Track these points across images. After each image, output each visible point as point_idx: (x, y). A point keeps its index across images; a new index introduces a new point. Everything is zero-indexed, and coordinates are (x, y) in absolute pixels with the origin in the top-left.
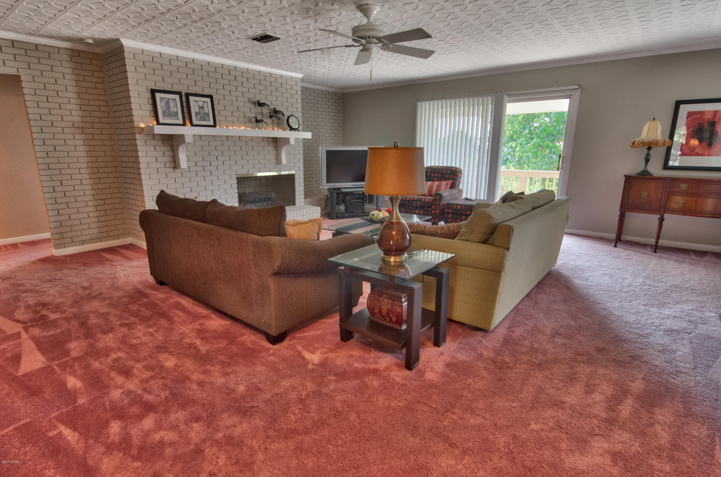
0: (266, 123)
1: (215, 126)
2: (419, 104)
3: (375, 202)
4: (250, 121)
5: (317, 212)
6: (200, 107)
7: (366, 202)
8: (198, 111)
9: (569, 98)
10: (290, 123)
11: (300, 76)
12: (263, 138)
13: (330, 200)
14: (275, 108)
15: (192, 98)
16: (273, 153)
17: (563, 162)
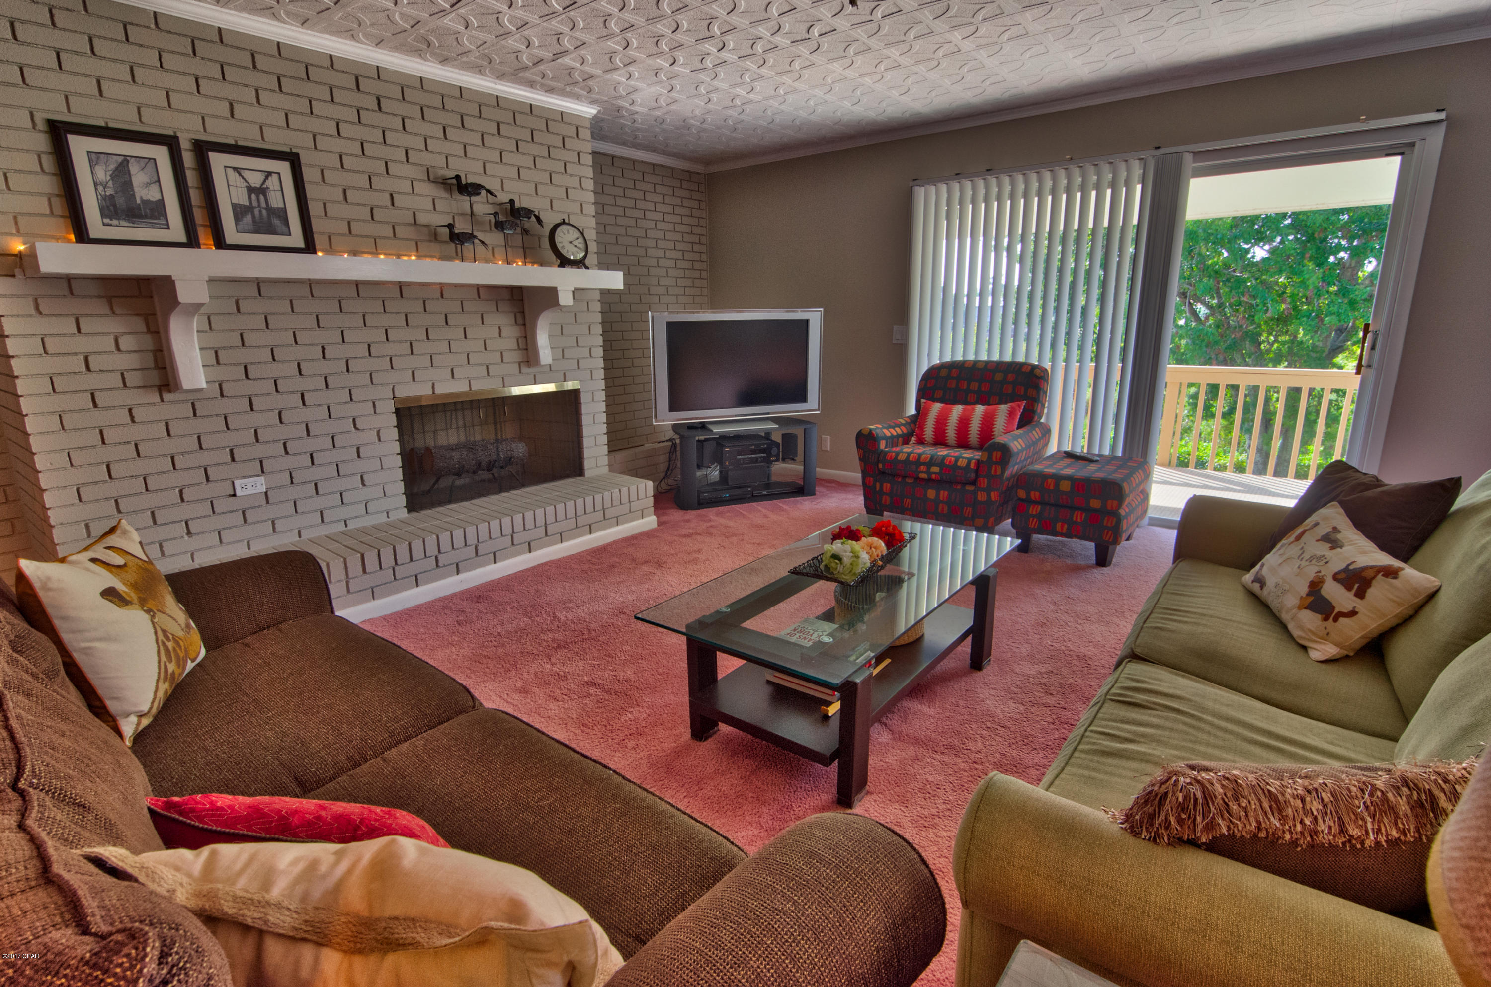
0: (482, 242)
1: (310, 248)
2: (920, 193)
3: (800, 457)
4: (434, 237)
5: (642, 495)
6: (251, 190)
7: (778, 460)
8: (247, 203)
9: (1401, 154)
10: (559, 246)
11: (588, 111)
12: (478, 287)
13: (678, 453)
14: (512, 202)
15: (217, 161)
16: (511, 332)
17: (1373, 348)
